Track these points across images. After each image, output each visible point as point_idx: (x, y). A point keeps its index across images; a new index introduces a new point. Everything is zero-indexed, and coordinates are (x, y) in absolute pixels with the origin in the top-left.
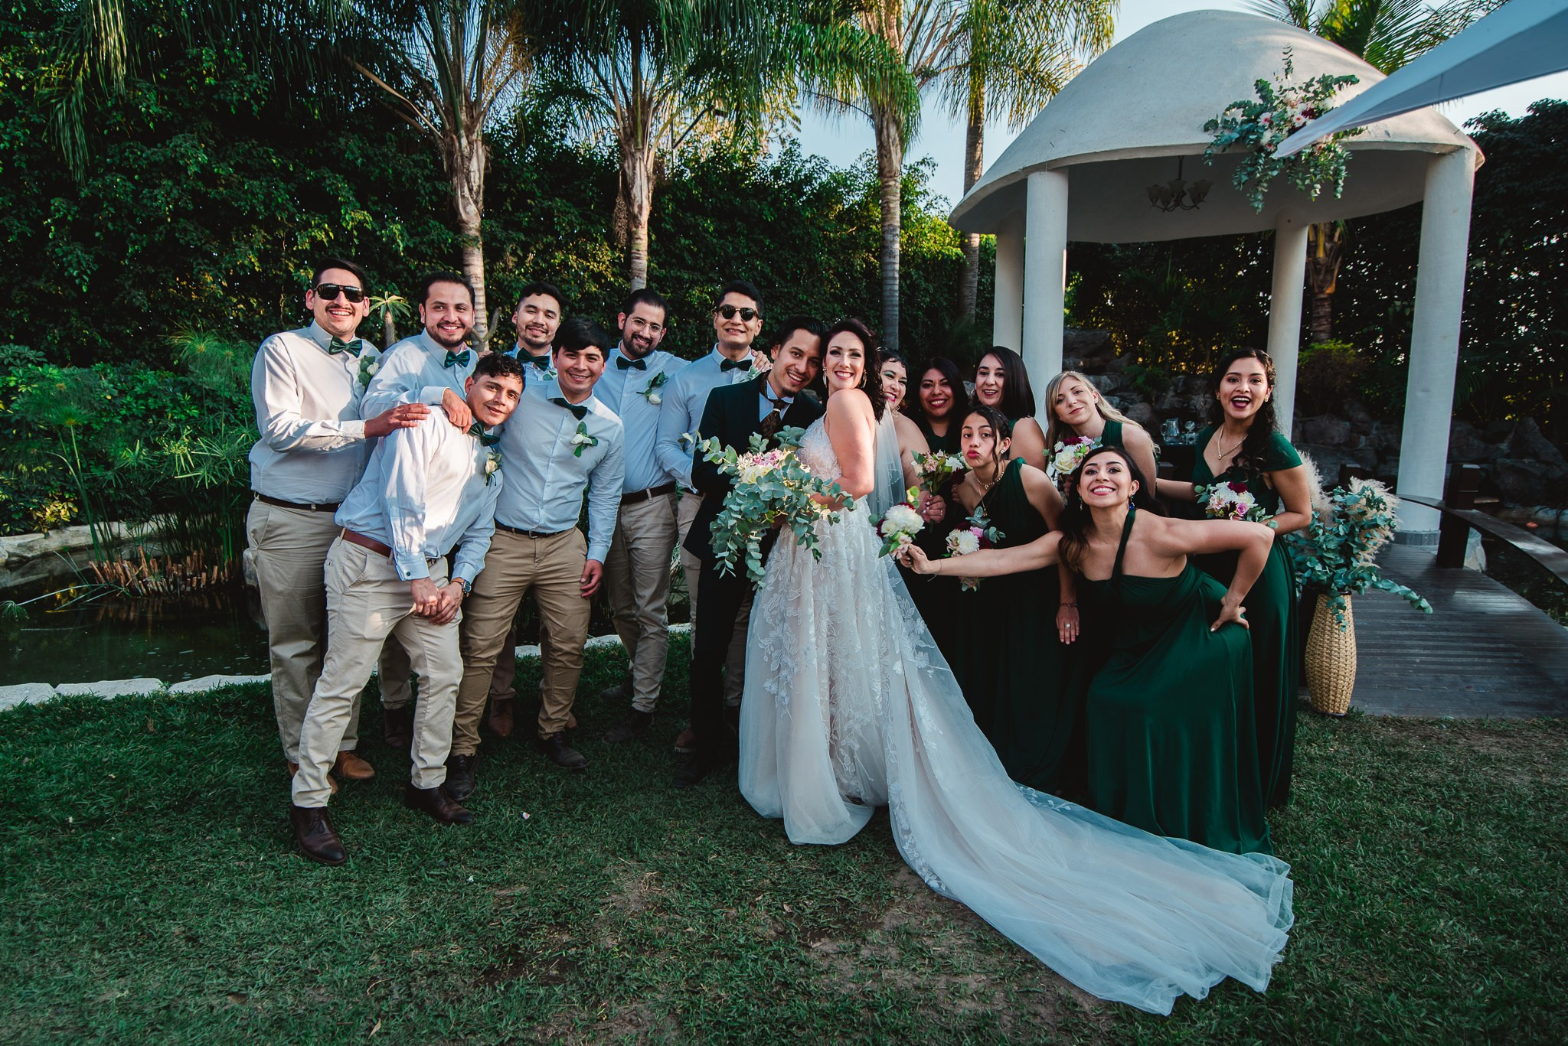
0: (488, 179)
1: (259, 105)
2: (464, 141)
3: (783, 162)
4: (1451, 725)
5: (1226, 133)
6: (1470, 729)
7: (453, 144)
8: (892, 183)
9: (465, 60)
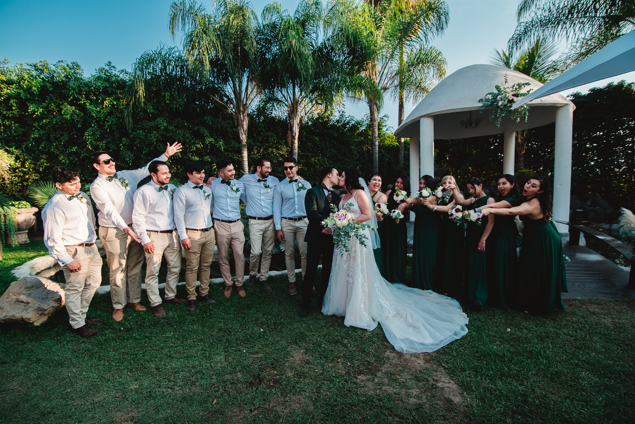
0: (249, 127)
1: (181, 108)
2: (242, 116)
3: (340, 118)
4: (579, 301)
5: (486, 103)
6: (587, 302)
7: (238, 117)
8: (375, 123)
9: (242, 92)
